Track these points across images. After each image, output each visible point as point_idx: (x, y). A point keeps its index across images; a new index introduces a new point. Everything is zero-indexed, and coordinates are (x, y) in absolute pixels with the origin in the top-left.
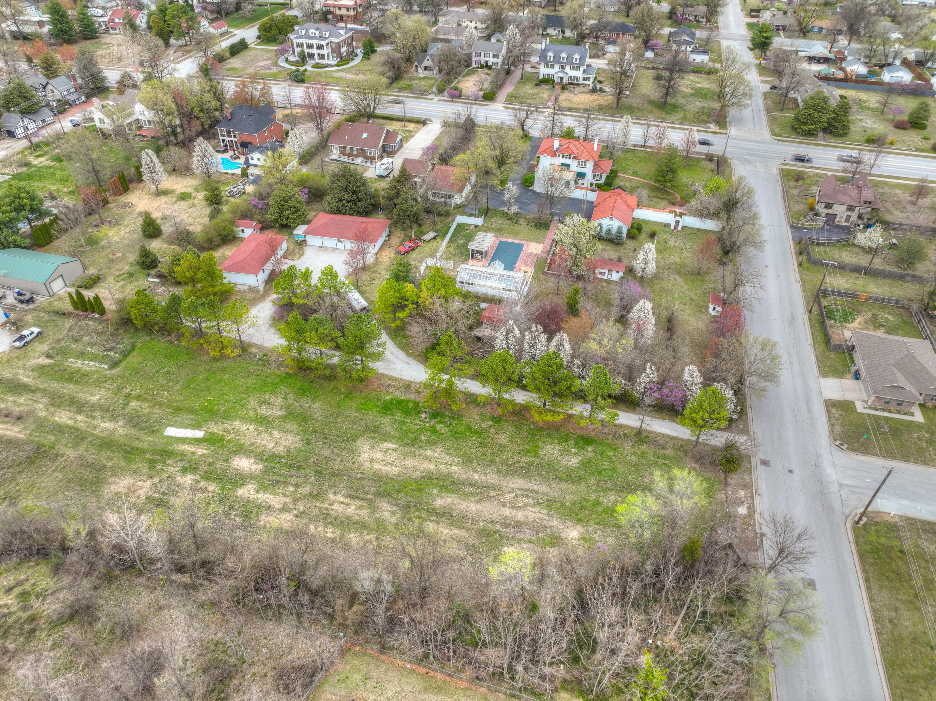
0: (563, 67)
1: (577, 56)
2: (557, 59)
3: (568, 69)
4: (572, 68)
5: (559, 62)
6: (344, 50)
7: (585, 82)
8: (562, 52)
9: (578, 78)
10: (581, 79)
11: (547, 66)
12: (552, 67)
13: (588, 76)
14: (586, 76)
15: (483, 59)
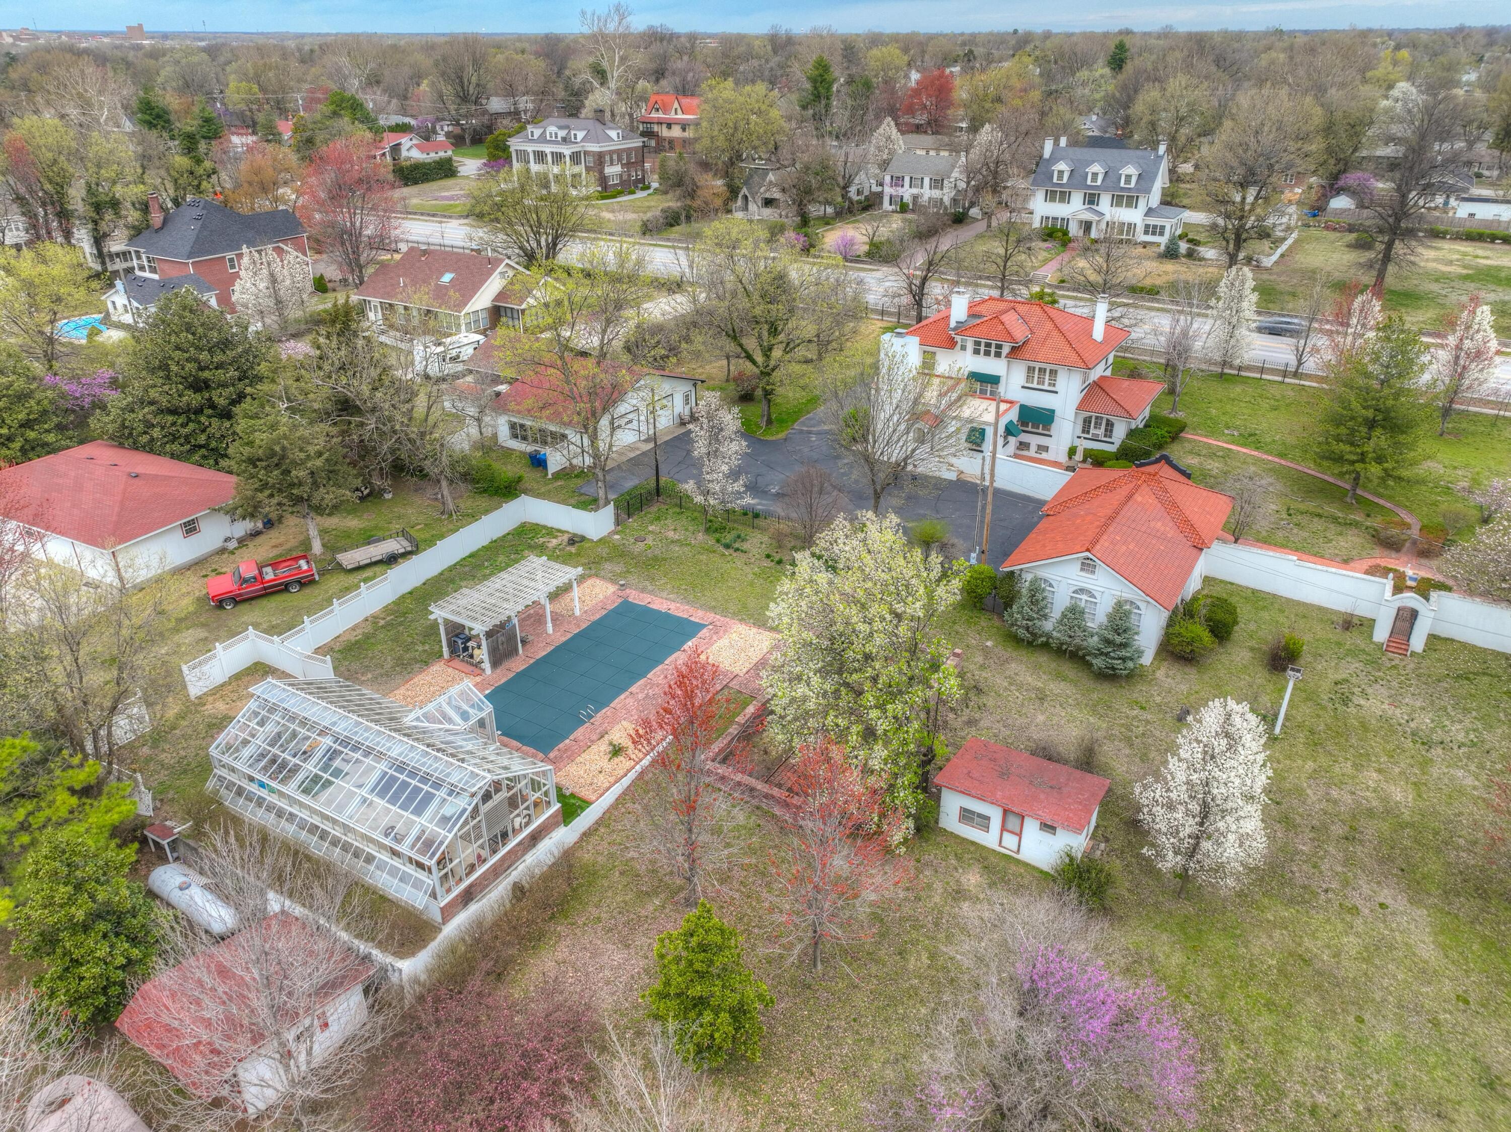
0: (1091, 199)
1: (1131, 170)
2: (1077, 178)
3: (1105, 204)
4: (1117, 201)
5: (1083, 185)
6: (613, 170)
7: (1149, 238)
8: (1089, 163)
9: (1131, 227)
10: (1140, 229)
11: (1051, 196)
12: (1064, 197)
13: (1158, 222)
14: (1152, 221)
15: (907, 193)
